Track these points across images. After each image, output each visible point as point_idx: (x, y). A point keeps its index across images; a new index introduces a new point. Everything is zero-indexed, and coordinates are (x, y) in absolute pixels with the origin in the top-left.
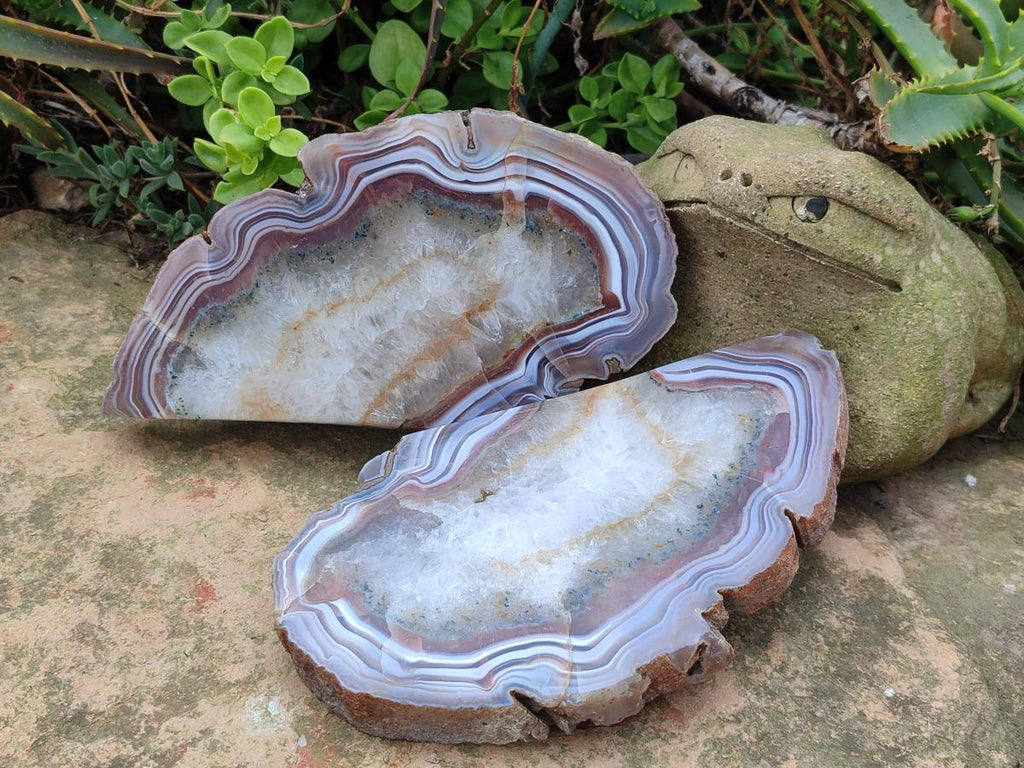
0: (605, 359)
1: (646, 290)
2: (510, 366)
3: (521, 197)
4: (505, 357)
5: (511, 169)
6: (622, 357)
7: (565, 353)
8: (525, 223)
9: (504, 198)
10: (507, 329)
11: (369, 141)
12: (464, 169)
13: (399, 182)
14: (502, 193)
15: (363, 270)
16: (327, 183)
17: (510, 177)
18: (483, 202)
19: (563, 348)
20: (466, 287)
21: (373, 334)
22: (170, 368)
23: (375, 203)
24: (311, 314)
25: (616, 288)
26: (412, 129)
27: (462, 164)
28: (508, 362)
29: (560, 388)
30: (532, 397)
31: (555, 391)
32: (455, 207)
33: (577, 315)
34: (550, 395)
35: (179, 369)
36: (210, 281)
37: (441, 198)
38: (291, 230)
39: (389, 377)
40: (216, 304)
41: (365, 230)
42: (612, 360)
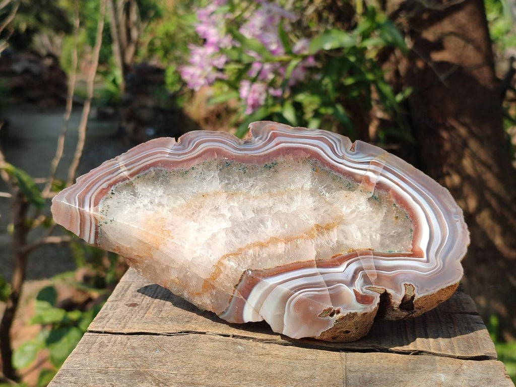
0: (404, 283)
1: (443, 254)
2: (335, 263)
3: (374, 181)
4: (334, 257)
5: (372, 167)
6: (417, 286)
7: (376, 270)
8: (372, 194)
9: (363, 179)
10: (340, 243)
12: (343, 158)
13: (303, 152)
14: (363, 176)
15: (261, 184)
16: (260, 139)
17: (370, 170)
18: (349, 176)
19: (376, 266)
21: (250, 215)
22: (113, 188)
23: (284, 156)
24: (216, 194)
25: (423, 244)
27: (344, 156)
29: (366, 289)
30: (345, 287)
31: (362, 290)
32: (331, 172)
33: (392, 251)
34: (357, 290)
35: (119, 190)
36: (166, 157)
37: (324, 166)
38: (228, 151)
39: (250, 241)
40: (163, 169)
41: (272, 165)
42: (409, 285)
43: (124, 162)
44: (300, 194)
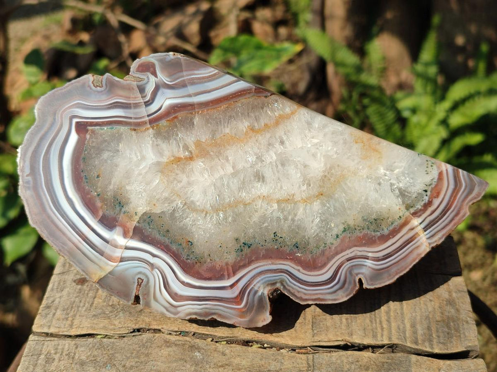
0: (103, 89)
1: (53, 129)
2: (175, 109)
3: (118, 229)
4: (176, 117)
5: (118, 253)
6: (89, 86)
7: (130, 104)
8: (123, 210)
9: (131, 234)
10: (167, 138)
11: (213, 311)
12: (152, 266)
13: (203, 273)
14: (131, 238)
15: (255, 219)
16: (256, 292)
17: (121, 247)
18: (148, 237)
19: (130, 108)
20: (185, 179)
22: (426, 199)
23: (227, 264)
24: (307, 201)
25: (74, 138)
26: (179, 309)
27: (153, 270)
28: (175, 112)
29: (144, 79)
30: (166, 80)
31: (148, 77)
32: (170, 241)
33: (110, 128)
34: (153, 77)
35: (419, 196)
36: (371, 251)
37: (177, 251)
38: (296, 267)
39: (267, 135)
40: (373, 234)
41: (242, 248)
42: (97, 86)
43: (421, 241)
44: (209, 205)
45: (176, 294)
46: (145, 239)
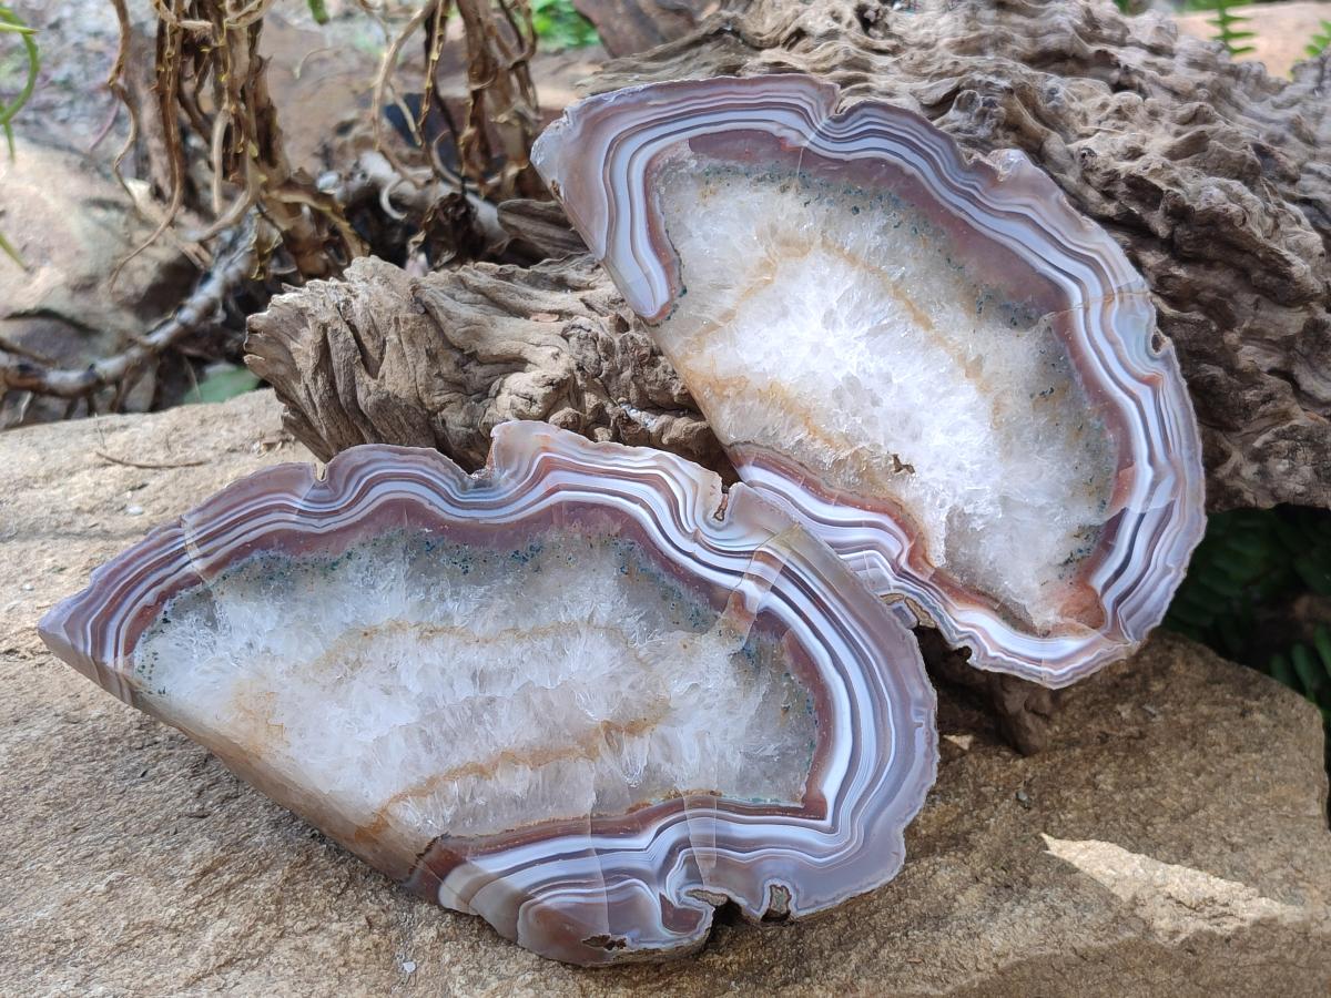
0: (771, 882)
1: (870, 812)
2: (631, 828)
3: (754, 609)
4: (632, 810)
5: (756, 567)
6: (797, 891)
7: (718, 846)
8: (743, 643)
9: (731, 598)
10: (651, 772)
11: (591, 452)
12: (695, 538)
13: (605, 517)
14: (731, 591)
15: (499, 604)
16: (514, 475)
17: (751, 577)
18: (701, 590)
19: (718, 839)
20: (624, 689)
21: (465, 690)
22: (166, 607)
23: (561, 528)
24: (396, 627)
25: (830, 787)
26: (652, 463)
27: (696, 532)
28: (631, 822)
29: (687, 894)
30: (642, 888)
31: (678, 895)
32: (661, 579)
33: (760, 800)
34: (668, 898)
35: (179, 613)
36: (291, 522)
37: (648, 560)
38: (435, 509)
39: (455, 761)
40: (282, 555)
41: (529, 553)
42: (781, 889)
43: (194, 532)
44: (584, 635)
45: (658, 489)
46: (706, 586)
